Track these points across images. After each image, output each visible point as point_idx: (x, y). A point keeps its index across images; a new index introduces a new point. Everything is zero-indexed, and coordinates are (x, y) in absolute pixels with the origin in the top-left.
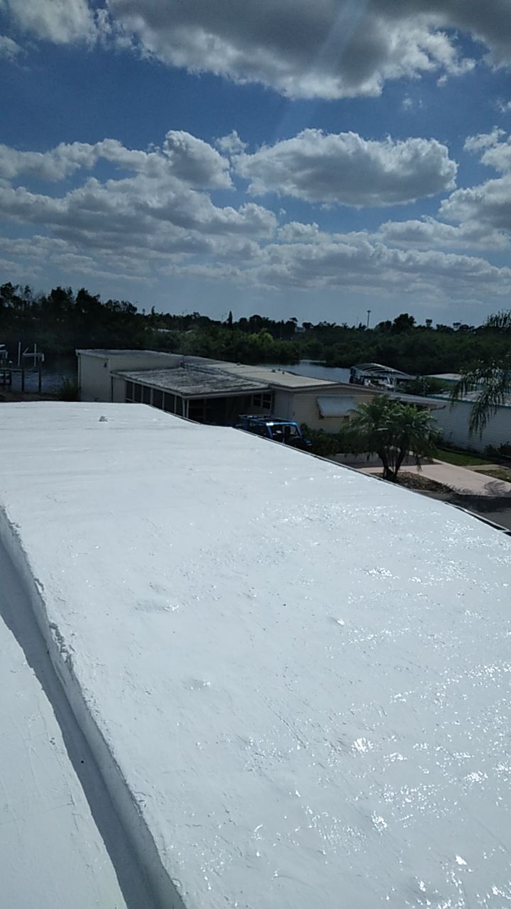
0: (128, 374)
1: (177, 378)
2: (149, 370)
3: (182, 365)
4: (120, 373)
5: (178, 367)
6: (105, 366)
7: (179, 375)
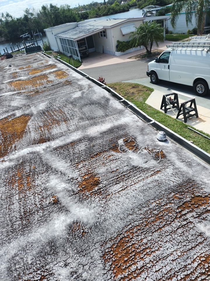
0: (59, 35)
1: (75, 32)
2: (66, 31)
3: (77, 26)
4: (57, 35)
5: (76, 27)
6: (52, 34)
7: (76, 31)
